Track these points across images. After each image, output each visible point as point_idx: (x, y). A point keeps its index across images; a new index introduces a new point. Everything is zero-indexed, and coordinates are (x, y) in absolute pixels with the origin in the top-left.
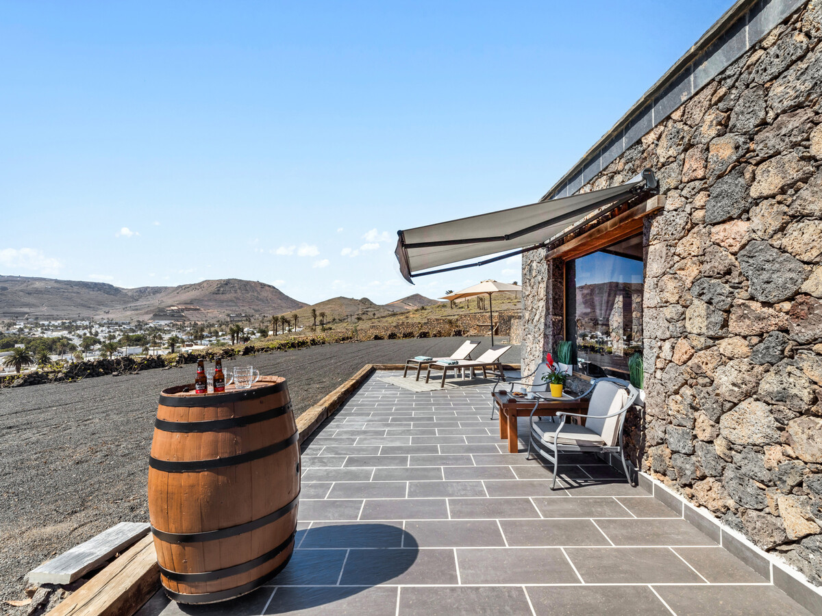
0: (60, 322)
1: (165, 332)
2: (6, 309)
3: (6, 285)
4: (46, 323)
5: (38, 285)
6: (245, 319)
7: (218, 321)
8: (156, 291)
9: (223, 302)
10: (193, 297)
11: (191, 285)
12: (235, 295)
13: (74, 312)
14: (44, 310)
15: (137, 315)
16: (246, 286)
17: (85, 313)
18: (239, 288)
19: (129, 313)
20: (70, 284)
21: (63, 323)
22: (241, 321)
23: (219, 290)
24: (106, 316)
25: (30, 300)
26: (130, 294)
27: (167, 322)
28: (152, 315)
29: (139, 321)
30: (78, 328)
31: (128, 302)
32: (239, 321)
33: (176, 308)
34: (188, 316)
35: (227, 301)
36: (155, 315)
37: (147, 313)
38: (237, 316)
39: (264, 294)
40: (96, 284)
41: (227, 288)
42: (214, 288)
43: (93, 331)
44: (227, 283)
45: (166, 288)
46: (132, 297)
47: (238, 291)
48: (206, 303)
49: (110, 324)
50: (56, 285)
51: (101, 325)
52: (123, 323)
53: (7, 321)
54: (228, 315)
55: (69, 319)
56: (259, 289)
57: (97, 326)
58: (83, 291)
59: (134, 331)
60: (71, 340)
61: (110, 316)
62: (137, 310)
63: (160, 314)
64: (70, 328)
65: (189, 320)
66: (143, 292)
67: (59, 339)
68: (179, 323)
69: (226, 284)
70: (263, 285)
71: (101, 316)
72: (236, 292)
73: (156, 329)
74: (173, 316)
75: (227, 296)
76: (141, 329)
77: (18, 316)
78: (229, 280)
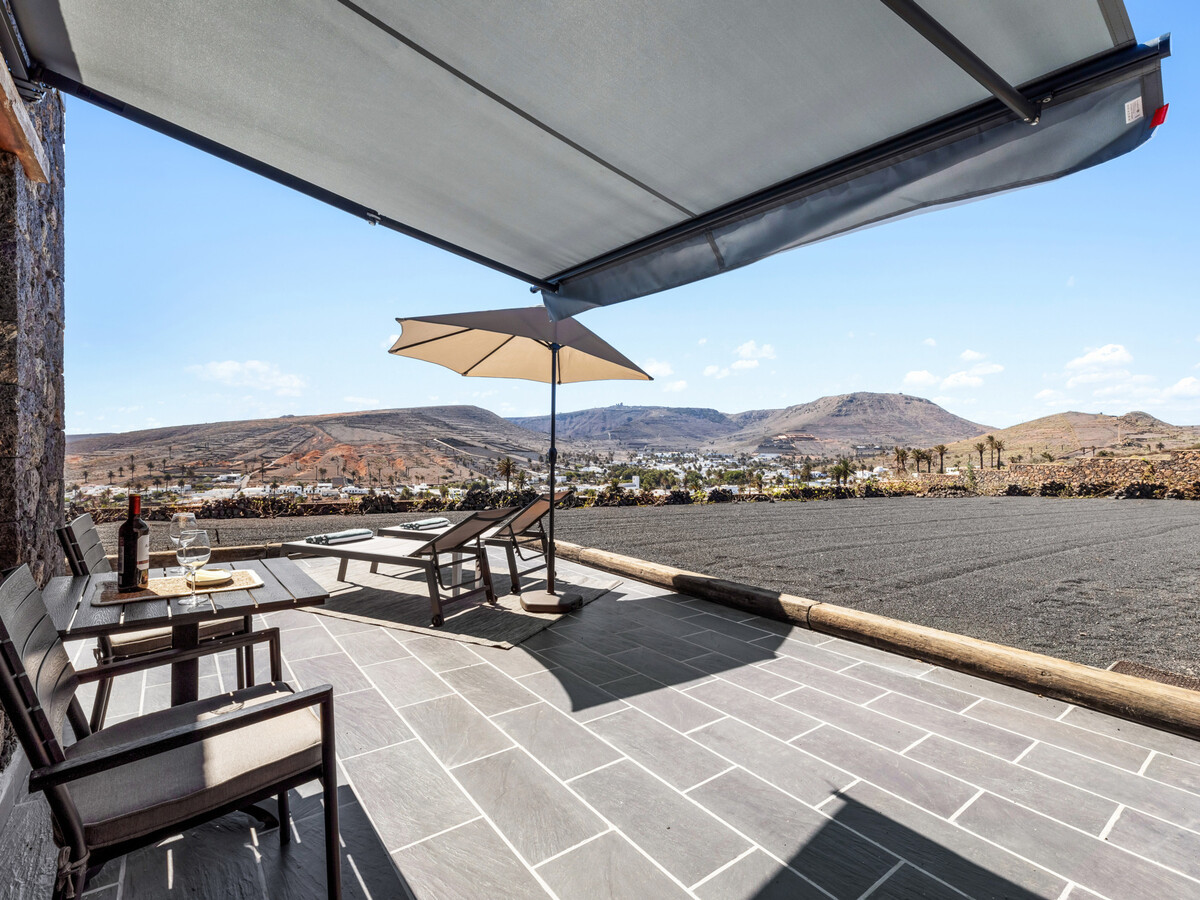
0: (670, 453)
1: (771, 468)
2: (631, 440)
3: (632, 416)
4: (659, 454)
5: (654, 414)
6: (878, 452)
7: (838, 456)
8: (762, 415)
9: (846, 427)
10: (805, 422)
11: (803, 406)
12: (864, 417)
13: (682, 442)
14: (659, 441)
15: (741, 446)
16: (880, 401)
17: (693, 444)
18: (871, 406)
19: (733, 444)
20: (679, 411)
21: (673, 455)
22: (873, 456)
23: (840, 411)
24: (710, 448)
25: (647, 430)
26: (734, 420)
27: (774, 456)
28: (757, 447)
29: (743, 454)
30: (685, 460)
31: (734, 430)
32: (869, 456)
33: (784, 437)
34: (799, 448)
35: (851, 426)
36: (761, 446)
37: (751, 444)
38: (867, 448)
39: (911, 413)
40: (702, 410)
41: (852, 406)
42: (832, 409)
43: (697, 466)
44: (852, 399)
45: (773, 411)
46: (736, 424)
47: (869, 410)
48: (823, 430)
49: (714, 456)
50: (668, 414)
51: (706, 458)
52: (727, 456)
53: (632, 452)
54: (854, 447)
55: (679, 450)
56: (901, 405)
57: (702, 459)
58: (692, 418)
59: (736, 466)
60: (676, 473)
61: (715, 448)
62: (741, 440)
63: (766, 445)
64: (677, 460)
65: (801, 454)
66: (748, 418)
67: (667, 472)
68: (787, 457)
69: (851, 401)
70: (909, 400)
71: (707, 448)
72: (865, 412)
73: (761, 465)
74: (781, 447)
75: (853, 419)
76: (744, 464)
77: (639, 446)
78: (855, 394)
